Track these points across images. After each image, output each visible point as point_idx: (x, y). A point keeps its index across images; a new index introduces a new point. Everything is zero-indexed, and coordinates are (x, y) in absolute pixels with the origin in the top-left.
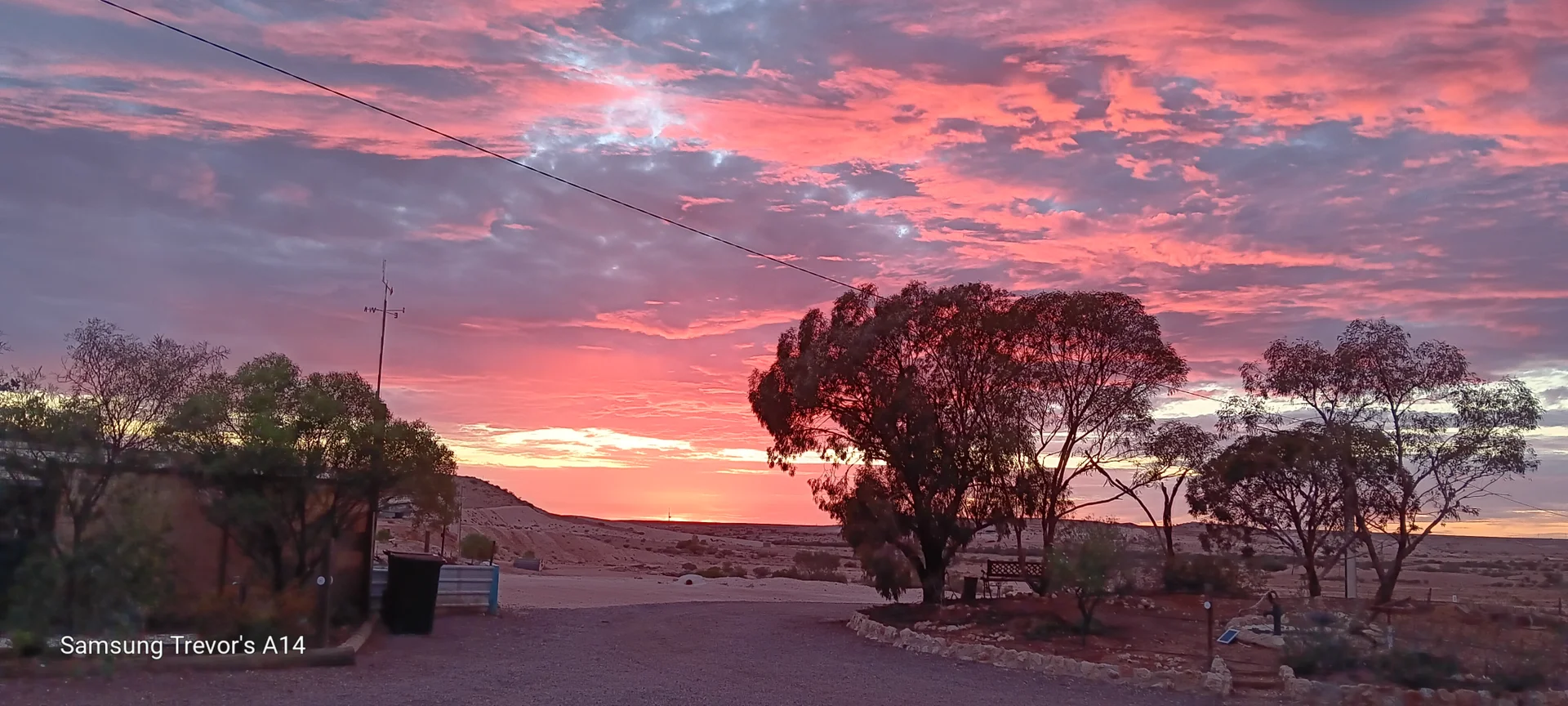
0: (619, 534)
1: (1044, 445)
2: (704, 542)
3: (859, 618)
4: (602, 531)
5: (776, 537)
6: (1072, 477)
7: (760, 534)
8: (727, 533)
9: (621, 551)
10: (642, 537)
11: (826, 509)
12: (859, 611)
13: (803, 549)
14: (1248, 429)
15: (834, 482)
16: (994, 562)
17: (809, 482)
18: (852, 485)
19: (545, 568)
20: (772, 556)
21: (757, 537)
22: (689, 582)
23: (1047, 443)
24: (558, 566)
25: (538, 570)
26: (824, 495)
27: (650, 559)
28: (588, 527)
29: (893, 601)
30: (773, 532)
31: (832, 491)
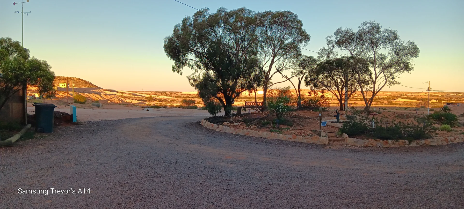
1: (266, 64)
3: (204, 122)
5: (176, 95)
6: (274, 74)
7: (171, 95)
8: (161, 94)
11: (193, 86)
12: (205, 119)
13: (184, 99)
14: (327, 58)
15: (195, 77)
16: (247, 102)
17: (187, 77)
18: (201, 78)
19: (102, 106)
20: (175, 101)
21: (170, 95)
22: (148, 110)
23: (266, 63)
24: (106, 105)
25: (100, 106)
26: (192, 81)
29: (214, 115)
30: (175, 94)
31: (194, 80)
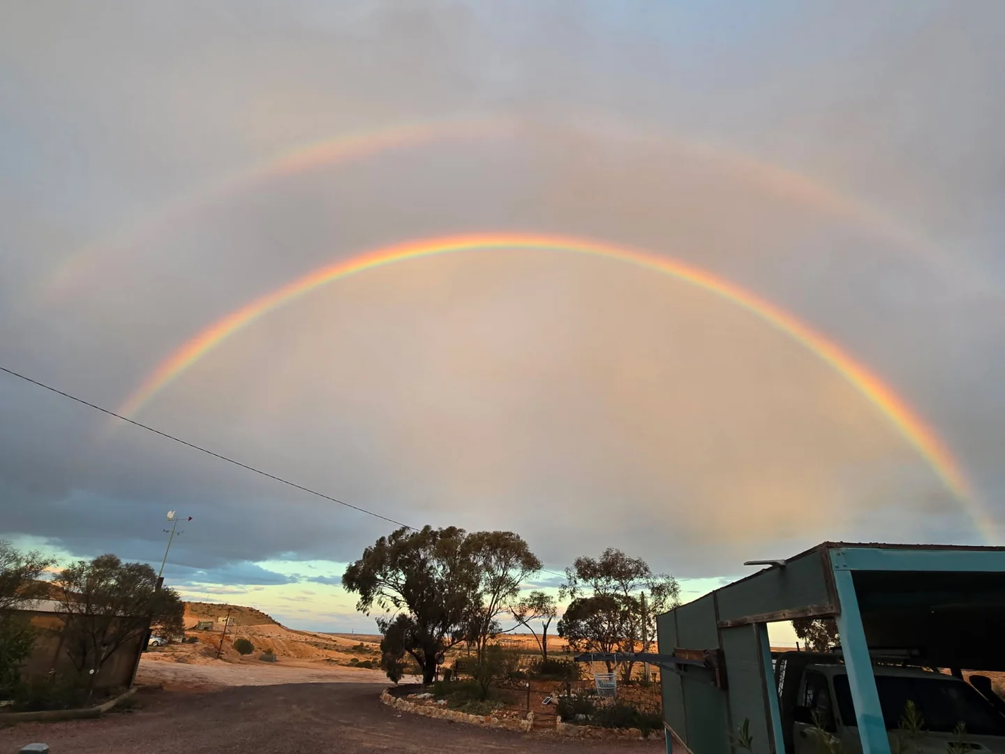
0: (323, 641)
2: (367, 646)
3: (384, 692)
4: (315, 639)
9: (321, 651)
10: (335, 643)
17: (376, 619)
19: (276, 661)
24: (283, 659)
25: (272, 661)
27: (336, 655)
28: (307, 637)
